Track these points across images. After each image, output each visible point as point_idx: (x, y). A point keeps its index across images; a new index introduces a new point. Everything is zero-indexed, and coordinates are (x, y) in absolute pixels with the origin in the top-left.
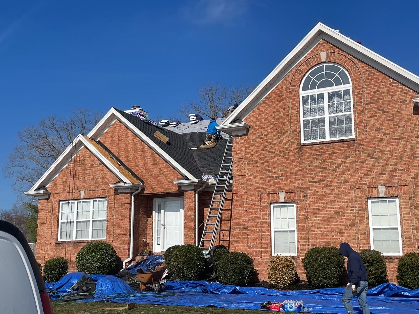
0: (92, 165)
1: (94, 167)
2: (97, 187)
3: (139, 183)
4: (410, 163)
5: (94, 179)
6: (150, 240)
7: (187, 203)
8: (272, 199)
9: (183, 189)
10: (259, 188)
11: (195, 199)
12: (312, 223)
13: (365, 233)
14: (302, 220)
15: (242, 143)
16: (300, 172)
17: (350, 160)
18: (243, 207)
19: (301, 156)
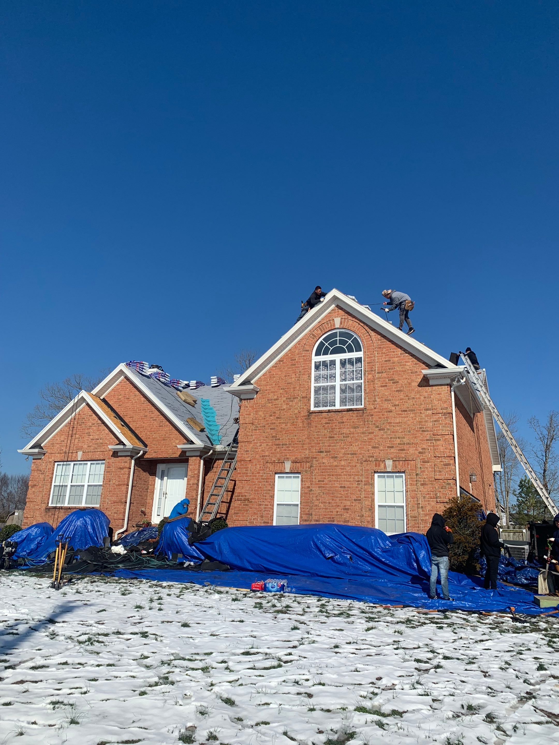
0: (93, 424)
1: (95, 426)
2: (96, 448)
3: (141, 446)
4: (418, 437)
5: (93, 440)
6: (150, 510)
7: (191, 470)
8: (277, 469)
9: (188, 454)
10: (265, 456)
11: (200, 466)
12: (316, 497)
13: (370, 510)
14: (306, 493)
15: (251, 407)
16: (307, 441)
17: (358, 430)
18: (247, 476)
19: (309, 424)
